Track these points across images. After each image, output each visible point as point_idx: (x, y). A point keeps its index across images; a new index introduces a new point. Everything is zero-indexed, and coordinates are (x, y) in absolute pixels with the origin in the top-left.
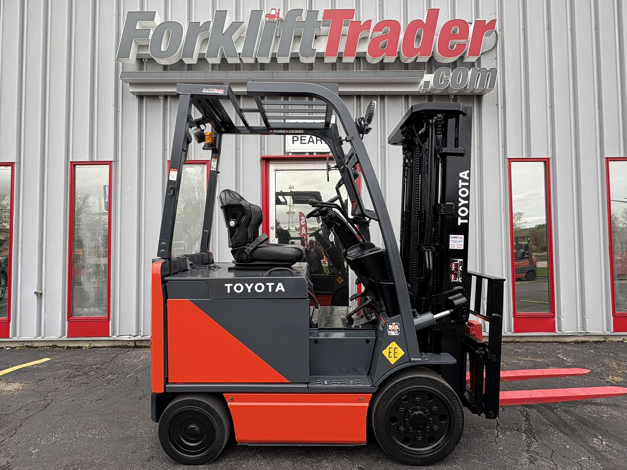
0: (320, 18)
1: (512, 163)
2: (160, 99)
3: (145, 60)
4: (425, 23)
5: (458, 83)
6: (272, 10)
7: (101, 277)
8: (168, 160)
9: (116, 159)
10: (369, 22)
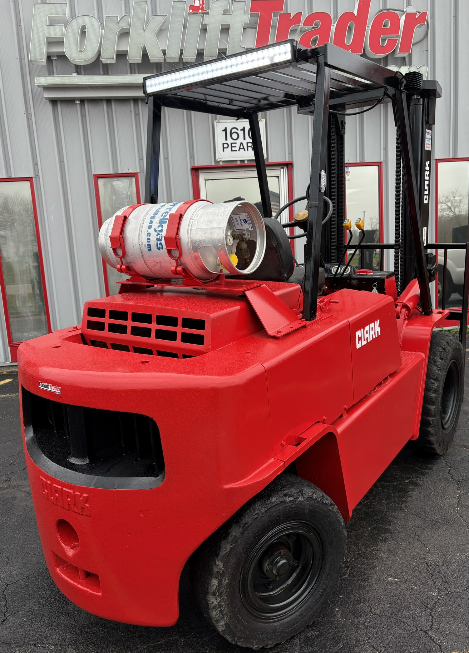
1: (440, 165)
2: (76, 104)
4: (356, 16)
6: (196, 1)
7: (37, 301)
8: (94, 173)
9: (36, 175)
10: (299, 15)
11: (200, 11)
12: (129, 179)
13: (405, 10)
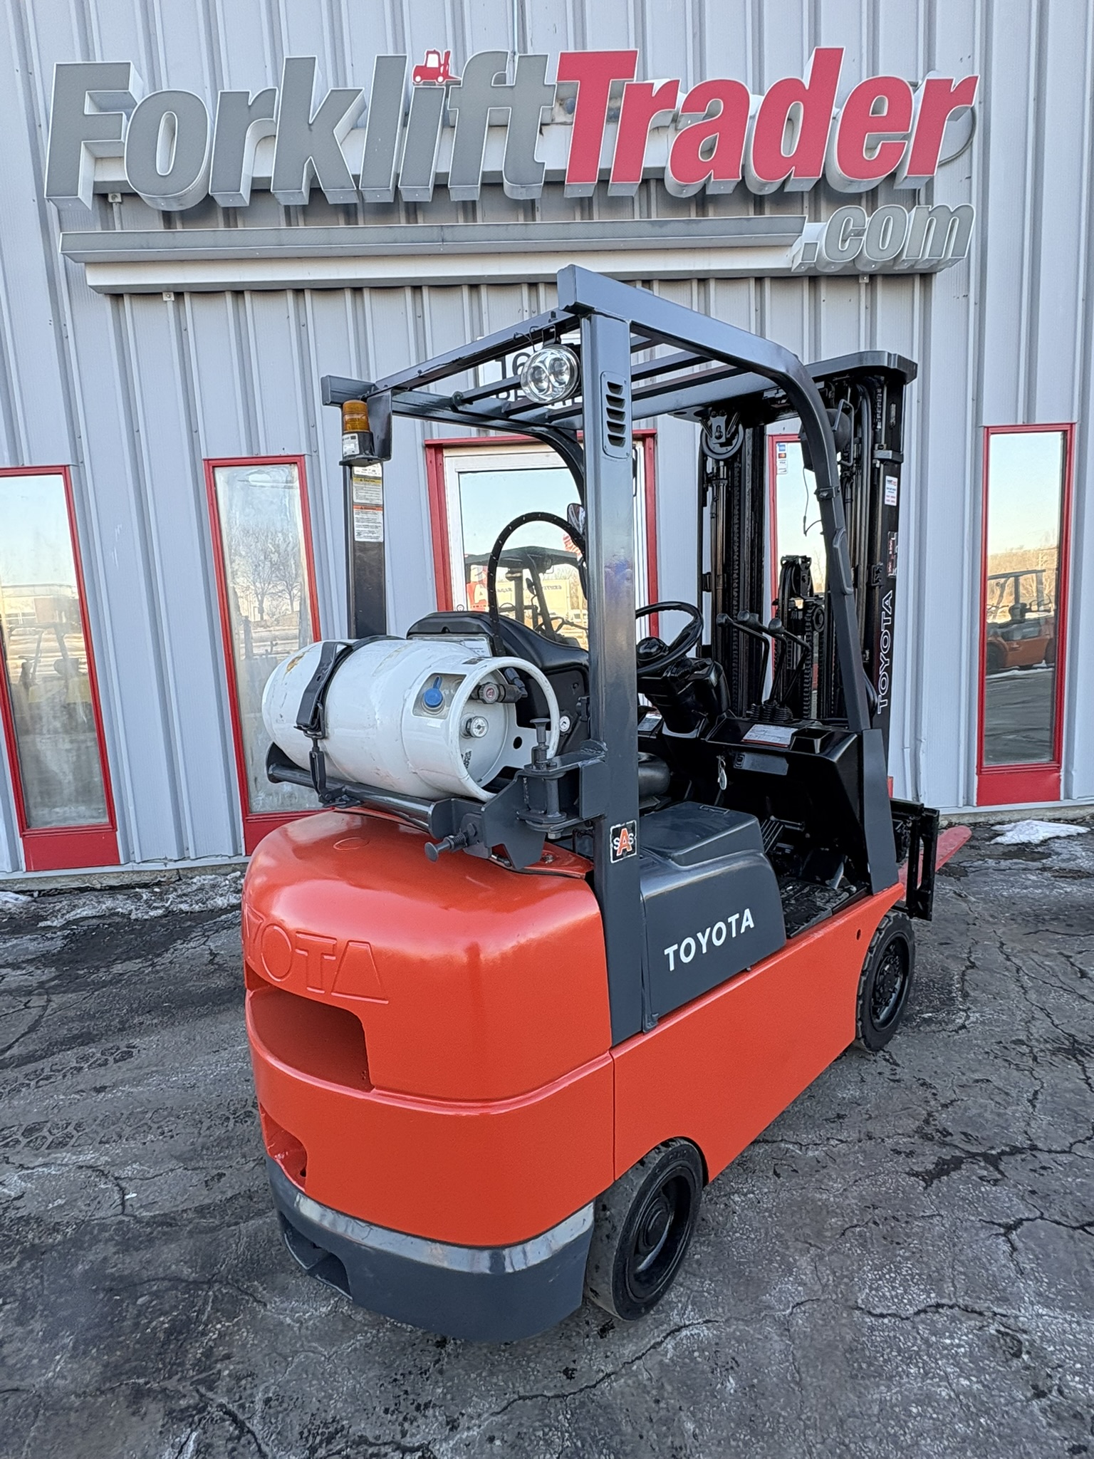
1: (992, 437)
2: (165, 301)
3: (114, 197)
4: (807, 87)
5: (883, 246)
6: (430, 56)
7: (83, 738)
8: (204, 457)
9: (77, 461)
10: (672, 87)
11: (440, 79)
12: (286, 468)
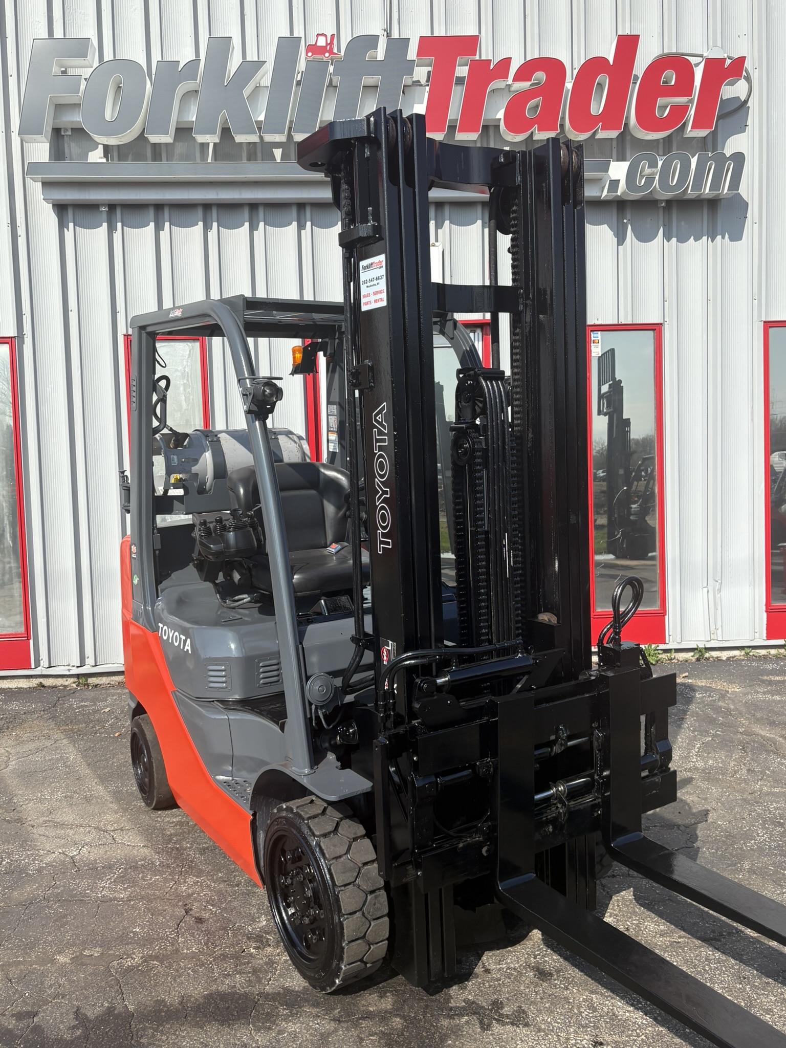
0: (412, 54)
1: (771, 330)
2: (102, 211)
3: (67, 130)
4: (611, 64)
5: (672, 183)
6: (320, 38)
7: (7, 560)
8: (125, 333)
10: (506, 62)
11: (327, 55)
13: (704, 55)
